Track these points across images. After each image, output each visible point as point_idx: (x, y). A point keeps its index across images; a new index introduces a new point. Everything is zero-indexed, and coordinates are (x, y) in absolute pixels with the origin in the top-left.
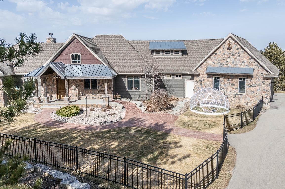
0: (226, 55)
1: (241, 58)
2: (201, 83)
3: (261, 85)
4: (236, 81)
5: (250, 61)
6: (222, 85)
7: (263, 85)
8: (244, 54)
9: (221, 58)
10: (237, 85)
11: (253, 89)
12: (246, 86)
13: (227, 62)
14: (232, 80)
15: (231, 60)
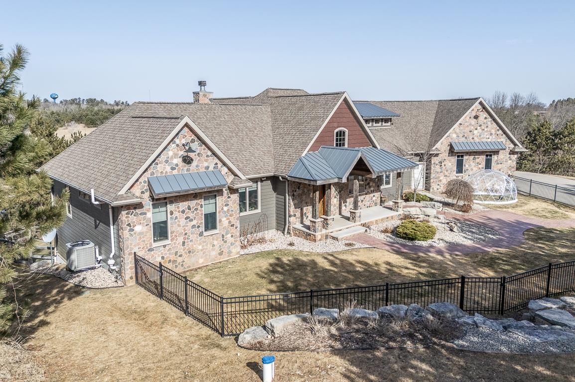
0: (473, 126)
1: (488, 129)
2: (441, 166)
3: (507, 162)
4: (482, 159)
5: (498, 133)
6: (466, 166)
7: (510, 161)
8: (492, 124)
9: (467, 130)
10: (484, 164)
11: (500, 166)
12: (493, 164)
13: (474, 134)
14: (478, 158)
15: (478, 132)
